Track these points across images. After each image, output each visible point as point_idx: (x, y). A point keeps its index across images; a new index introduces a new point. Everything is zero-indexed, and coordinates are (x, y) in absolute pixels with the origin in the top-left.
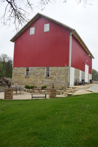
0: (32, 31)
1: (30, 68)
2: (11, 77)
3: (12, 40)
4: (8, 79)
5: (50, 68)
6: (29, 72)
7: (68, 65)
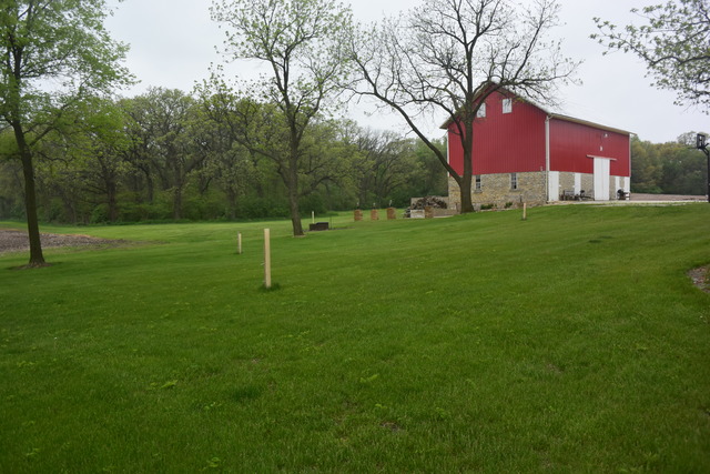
0: (482, 112)
1: (482, 176)
2: (447, 195)
3: (443, 127)
4: (442, 199)
5: (518, 175)
6: (481, 183)
7: (544, 169)
